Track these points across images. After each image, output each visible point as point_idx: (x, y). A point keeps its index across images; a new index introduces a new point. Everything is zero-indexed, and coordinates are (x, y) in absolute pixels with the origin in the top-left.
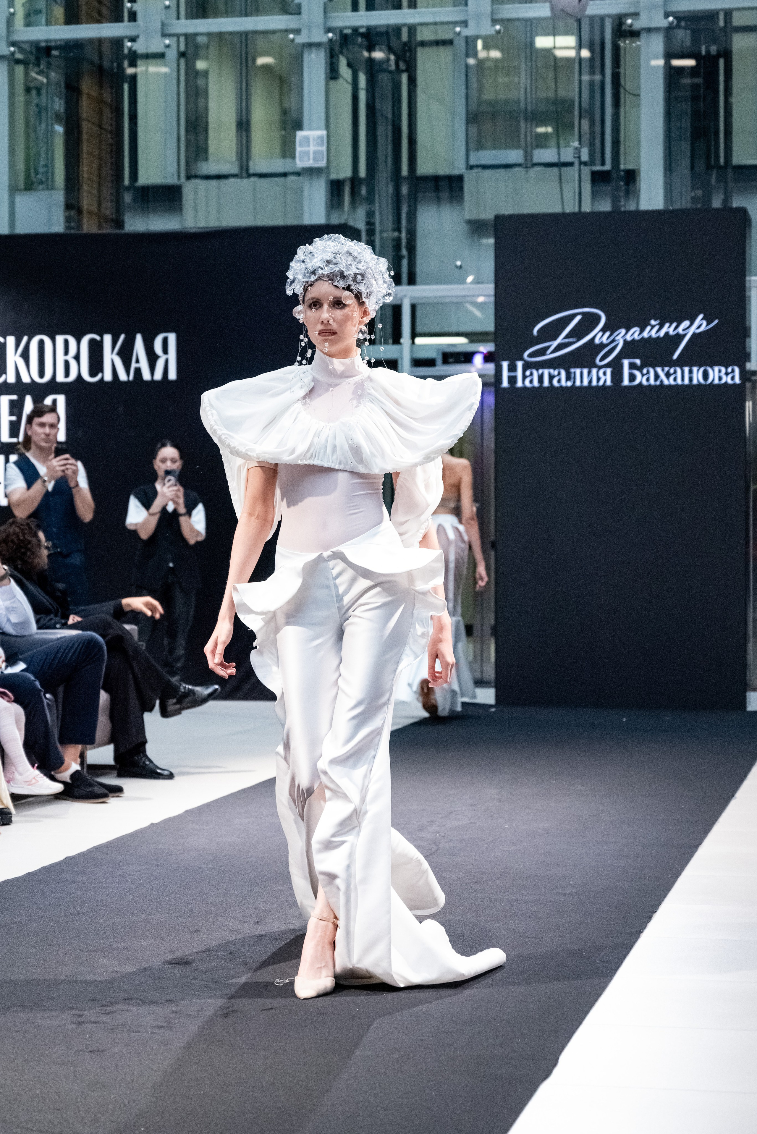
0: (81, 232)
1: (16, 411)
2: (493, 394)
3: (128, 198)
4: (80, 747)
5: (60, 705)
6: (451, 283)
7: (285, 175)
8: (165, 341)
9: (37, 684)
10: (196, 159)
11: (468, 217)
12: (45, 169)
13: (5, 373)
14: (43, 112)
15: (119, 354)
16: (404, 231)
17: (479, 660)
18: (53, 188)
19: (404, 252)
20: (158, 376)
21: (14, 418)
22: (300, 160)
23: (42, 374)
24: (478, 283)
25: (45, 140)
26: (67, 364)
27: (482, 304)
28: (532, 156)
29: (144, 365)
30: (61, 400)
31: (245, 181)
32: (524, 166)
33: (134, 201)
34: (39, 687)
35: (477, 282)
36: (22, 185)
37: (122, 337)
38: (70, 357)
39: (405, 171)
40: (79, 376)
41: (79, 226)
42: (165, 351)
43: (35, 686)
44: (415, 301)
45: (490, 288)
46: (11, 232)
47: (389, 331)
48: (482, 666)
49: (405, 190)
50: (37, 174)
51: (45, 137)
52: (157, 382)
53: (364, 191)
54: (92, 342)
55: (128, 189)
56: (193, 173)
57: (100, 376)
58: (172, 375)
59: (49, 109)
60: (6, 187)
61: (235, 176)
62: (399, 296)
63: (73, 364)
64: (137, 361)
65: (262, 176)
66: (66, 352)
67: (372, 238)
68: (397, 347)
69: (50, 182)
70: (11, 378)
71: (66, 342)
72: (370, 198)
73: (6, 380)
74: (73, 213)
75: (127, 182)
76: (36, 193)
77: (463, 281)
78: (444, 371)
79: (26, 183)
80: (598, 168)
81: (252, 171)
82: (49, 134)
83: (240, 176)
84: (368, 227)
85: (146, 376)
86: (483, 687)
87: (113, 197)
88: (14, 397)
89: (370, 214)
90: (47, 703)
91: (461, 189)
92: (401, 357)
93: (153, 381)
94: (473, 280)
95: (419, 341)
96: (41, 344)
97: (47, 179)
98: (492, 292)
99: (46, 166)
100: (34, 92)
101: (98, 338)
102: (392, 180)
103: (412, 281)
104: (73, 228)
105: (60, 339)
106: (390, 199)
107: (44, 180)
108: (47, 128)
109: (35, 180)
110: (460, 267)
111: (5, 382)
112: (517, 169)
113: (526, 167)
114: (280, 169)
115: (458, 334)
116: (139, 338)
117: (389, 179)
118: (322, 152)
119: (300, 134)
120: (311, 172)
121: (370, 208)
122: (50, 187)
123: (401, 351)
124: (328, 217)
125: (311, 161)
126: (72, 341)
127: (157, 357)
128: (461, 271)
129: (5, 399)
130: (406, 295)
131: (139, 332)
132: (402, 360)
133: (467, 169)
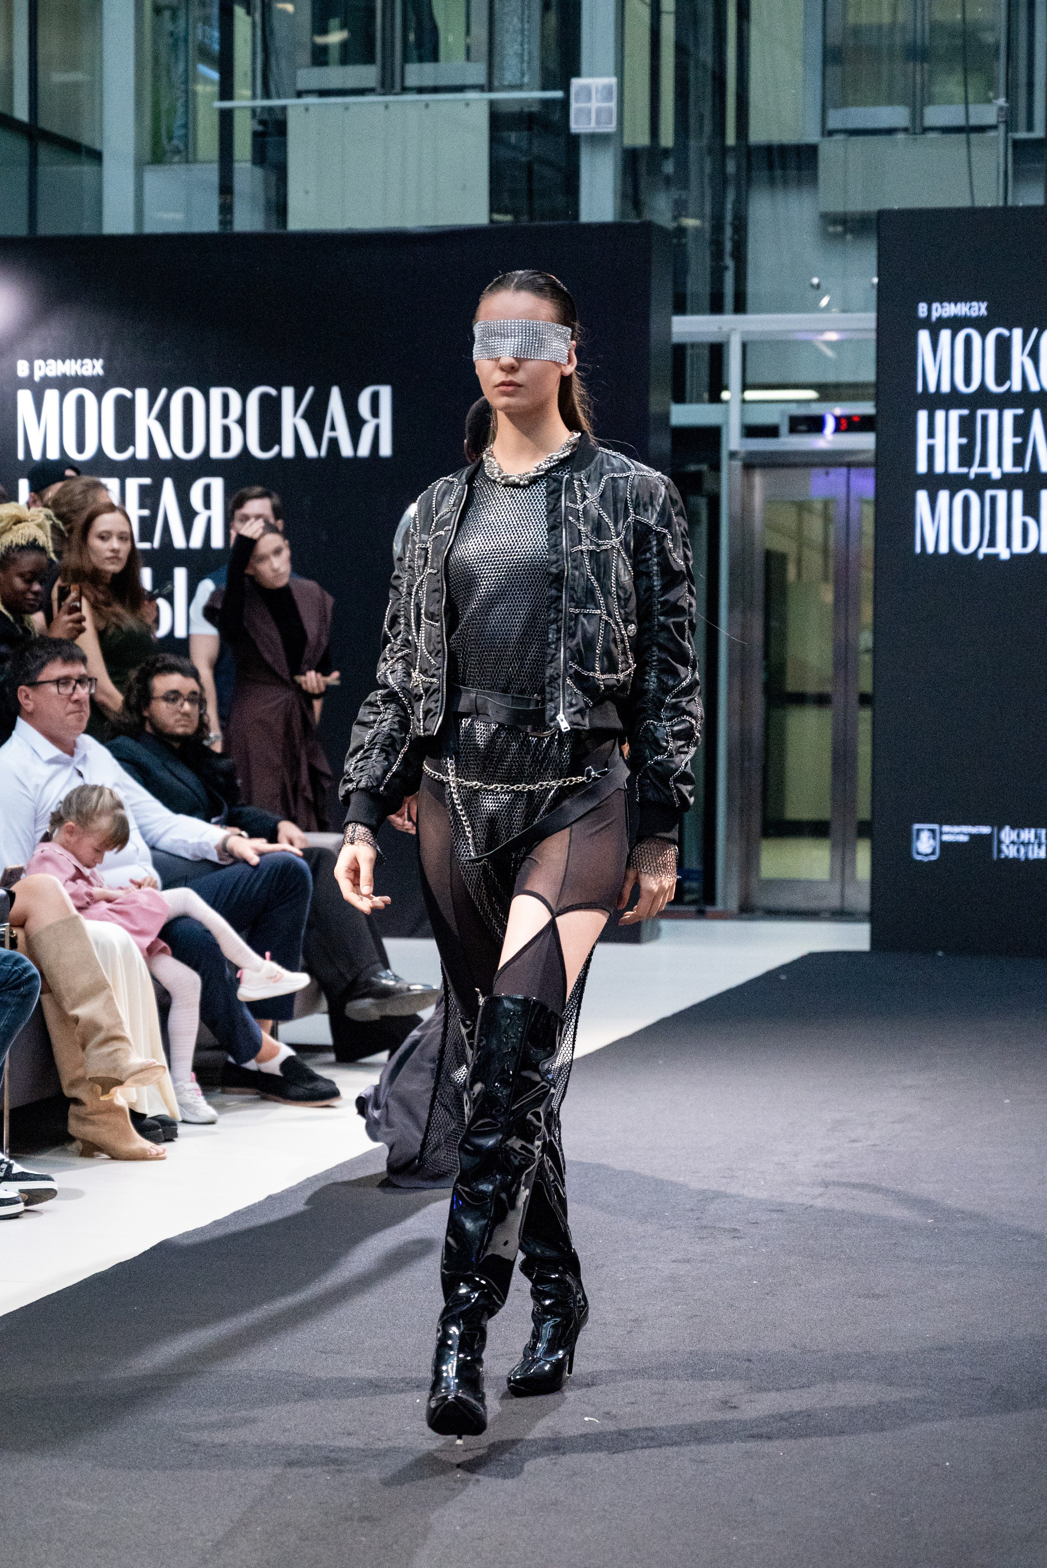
1: (148, 501)
8: (375, 399)
11: (823, 208)
12: (182, 132)
13: (134, 445)
14: (181, 45)
15: (305, 416)
16: (728, 229)
17: (839, 881)
18: (196, 161)
20: (364, 450)
21: (146, 512)
22: (577, 123)
23: (188, 445)
24: (844, 311)
25: (183, 87)
26: (226, 431)
27: (843, 341)
28: (922, 118)
29: (343, 433)
30: (217, 485)
32: (911, 131)
35: (839, 307)
36: (147, 155)
37: (310, 391)
38: (231, 422)
39: (731, 139)
40: (245, 449)
42: (375, 411)
44: (748, 338)
48: (842, 891)
49: (731, 167)
50: (170, 138)
51: (182, 83)
52: (363, 460)
53: (669, 167)
54: (264, 399)
57: (276, 449)
58: (386, 449)
59: (190, 38)
60: (131, 161)
62: (725, 329)
63: (236, 432)
64: (333, 428)
66: (226, 413)
68: (716, 406)
69: (190, 150)
71: (226, 399)
72: (681, 180)
73: (134, 455)
76: (170, 167)
78: (792, 444)
79: (155, 152)
80: (1022, 135)
82: (189, 78)
85: (346, 450)
88: (147, 481)
91: (814, 165)
92: (727, 423)
93: (355, 459)
95: (750, 395)
96: (188, 401)
97: (186, 146)
99: (185, 126)
100: (167, 14)
101: (273, 392)
102: (711, 152)
103: (741, 307)
105: (216, 393)
107: (182, 147)
108: (187, 66)
109: (167, 148)
110: (818, 286)
112: (901, 136)
113: (915, 133)
115: (805, 386)
116: (335, 395)
117: (706, 151)
118: (610, 111)
119: (576, 83)
120: (597, 138)
121: (680, 195)
122: (189, 158)
123: (727, 414)
124: (617, 210)
125: (593, 124)
126: (235, 398)
127: (363, 422)
128: (820, 292)
129: (133, 484)
130: (734, 329)
131: (336, 384)
132: (728, 427)
133: (823, 135)
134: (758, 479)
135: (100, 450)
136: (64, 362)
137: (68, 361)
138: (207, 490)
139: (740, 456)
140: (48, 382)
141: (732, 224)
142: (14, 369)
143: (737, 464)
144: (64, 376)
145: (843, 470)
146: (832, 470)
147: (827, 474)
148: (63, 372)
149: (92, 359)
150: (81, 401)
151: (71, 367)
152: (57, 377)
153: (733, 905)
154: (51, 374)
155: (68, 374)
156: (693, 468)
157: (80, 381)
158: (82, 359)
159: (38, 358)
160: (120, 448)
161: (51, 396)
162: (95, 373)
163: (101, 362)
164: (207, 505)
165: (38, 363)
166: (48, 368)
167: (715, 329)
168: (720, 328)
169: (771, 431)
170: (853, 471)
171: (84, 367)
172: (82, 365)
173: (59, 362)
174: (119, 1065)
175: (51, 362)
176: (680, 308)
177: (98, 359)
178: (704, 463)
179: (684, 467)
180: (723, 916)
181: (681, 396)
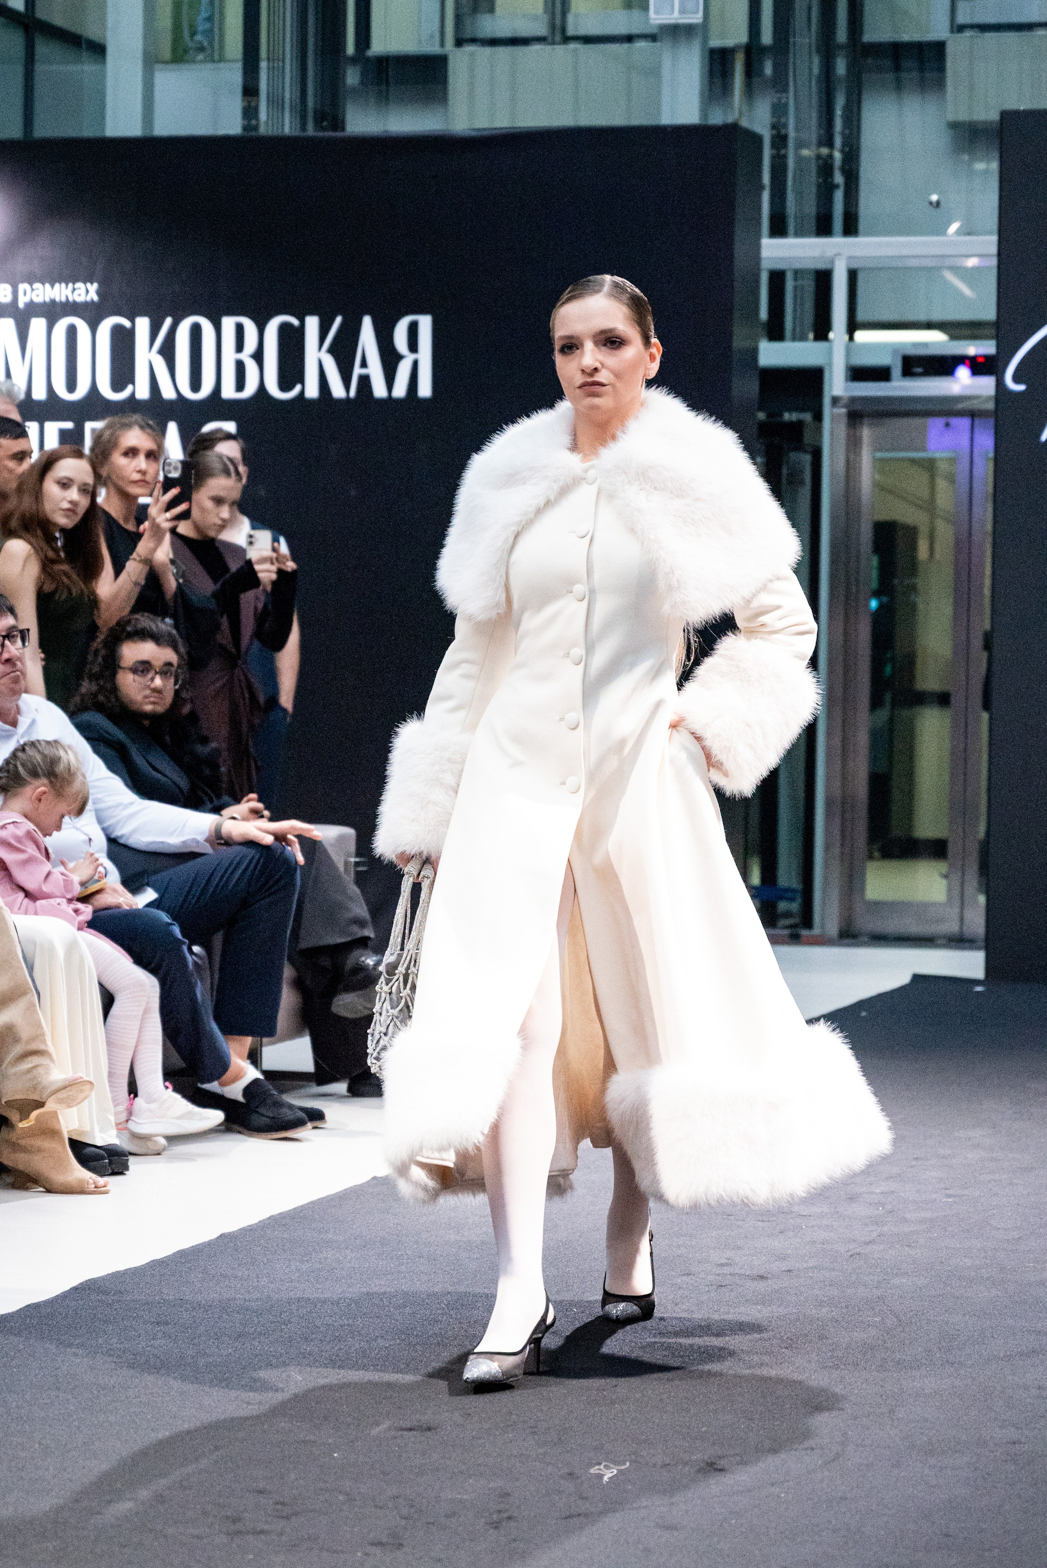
2: (992, 432)
3: (352, 77)
4: (248, 1041)
5: (217, 966)
7: (629, 39)
8: (413, 330)
9: (176, 930)
10: (475, 10)
11: (951, 117)
12: (208, 25)
13: (133, 382)
15: (331, 351)
16: (838, 141)
17: (957, 904)
18: (221, 60)
19: (839, 178)
20: (400, 390)
22: (657, 12)
23: (196, 385)
24: (969, 234)
26: (240, 367)
27: (974, 269)
29: (376, 371)
31: (560, 49)
33: (362, 83)
34: (180, 936)
35: (967, 231)
36: (167, 53)
37: (338, 320)
38: (245, 356)
39: (842, 35)
40: (262, 387)
42: (413, 346)
43: (171, 934)
44: (854, 266)
45: (990, 243)
46: (148, 134)
47: (809, 316)
48: (962, 911)
49: (841, 67)
50: (193, 34)
52: (398, 401)
53: (768, 70)
54: (284, 329)
55: (354, 60)
56: (469, 36)
57: (298, 388)
58: (425, 390)
60: (139, 54)
61: (541, 40)
62: (829, 253)
63: (251, 368)
64: (364, 364)
65: (588, 40)
66: (240, 347)
67: (783, 152)
68: (822, 345)
69: (216, 48)
70: (143, 392)
71: (240, 329)
72: (780, 82)
73: (133, 394)
75: (350, 49)
76: (192, 66)
78: (906, 388)
79: (174, 50)
83: (550, 39)
84: (774, 132)
85: (379, 390)
86: (964, 948)
87: (326, 76)
89: (779, 110)
90: (195, 963)
91: (941, 68)
92: (830, 364)
93: (390, 400)
94: (960, 229)
95: (861, 336)
96: (196, 330)
97: (211, 44)
98: (993, 249)
99: (210, 19)
101: (295, 322)
102: (818, 49)
103: (851, 228)
105: (229, 323)
106: (814, 83)
107: (206, 44)
109: (190, 44)
110: (938, 204)
114: (622, 29)
115: (929, 326)
116: (367, 325)
117: (813, 48)
120: (677, 33)
121: (780, 99)
122: (216, 57)
123: (830, 352)
124: (704, 113)
125: (676, 14)
126: (250, 327)
127: (400, 357)
128: (939, 211)
130: (839, 254)
131: (368, 313)
132: (831, 369)
133: (952, 31)
134: (867, 431)
135: (94, 388)
136: (52, 286)
137: (57, 285)
139: (843, 402)
140: (33, 309)
141: (843, 134)
143: (842, 412)
144: (53, 302)
145: (969, 421)
146: (955, 421)
147: (948, 424)
148: (52, 297)
149: (85, 282)
150: (72, 332)
151: (60, 292)
152: (44, 304)
153: (833, 929)
154: (37, 300)
155: (57, 300)
156: (788, 416)
157: (71, 308)
158: (74, 282)
159: (22, 282)
160: (118, 384)
161: (38, 325)
162: (88, 299)
163: (96, 285)
165: (23, 287)
166: (35, 292)
167: (817, 254)
168: (822, 253)
169: (881, 374)
170: (976, 423)
171: (76, 292)
172: (74, 289)
173: (47, 286)
174: (39, 1083)
175: (37, 285)
176: (779, 229)
177: (92, 283)
178: (803, 410)
179: (781, 415)
180: (821, 941)
181: (776, 333)
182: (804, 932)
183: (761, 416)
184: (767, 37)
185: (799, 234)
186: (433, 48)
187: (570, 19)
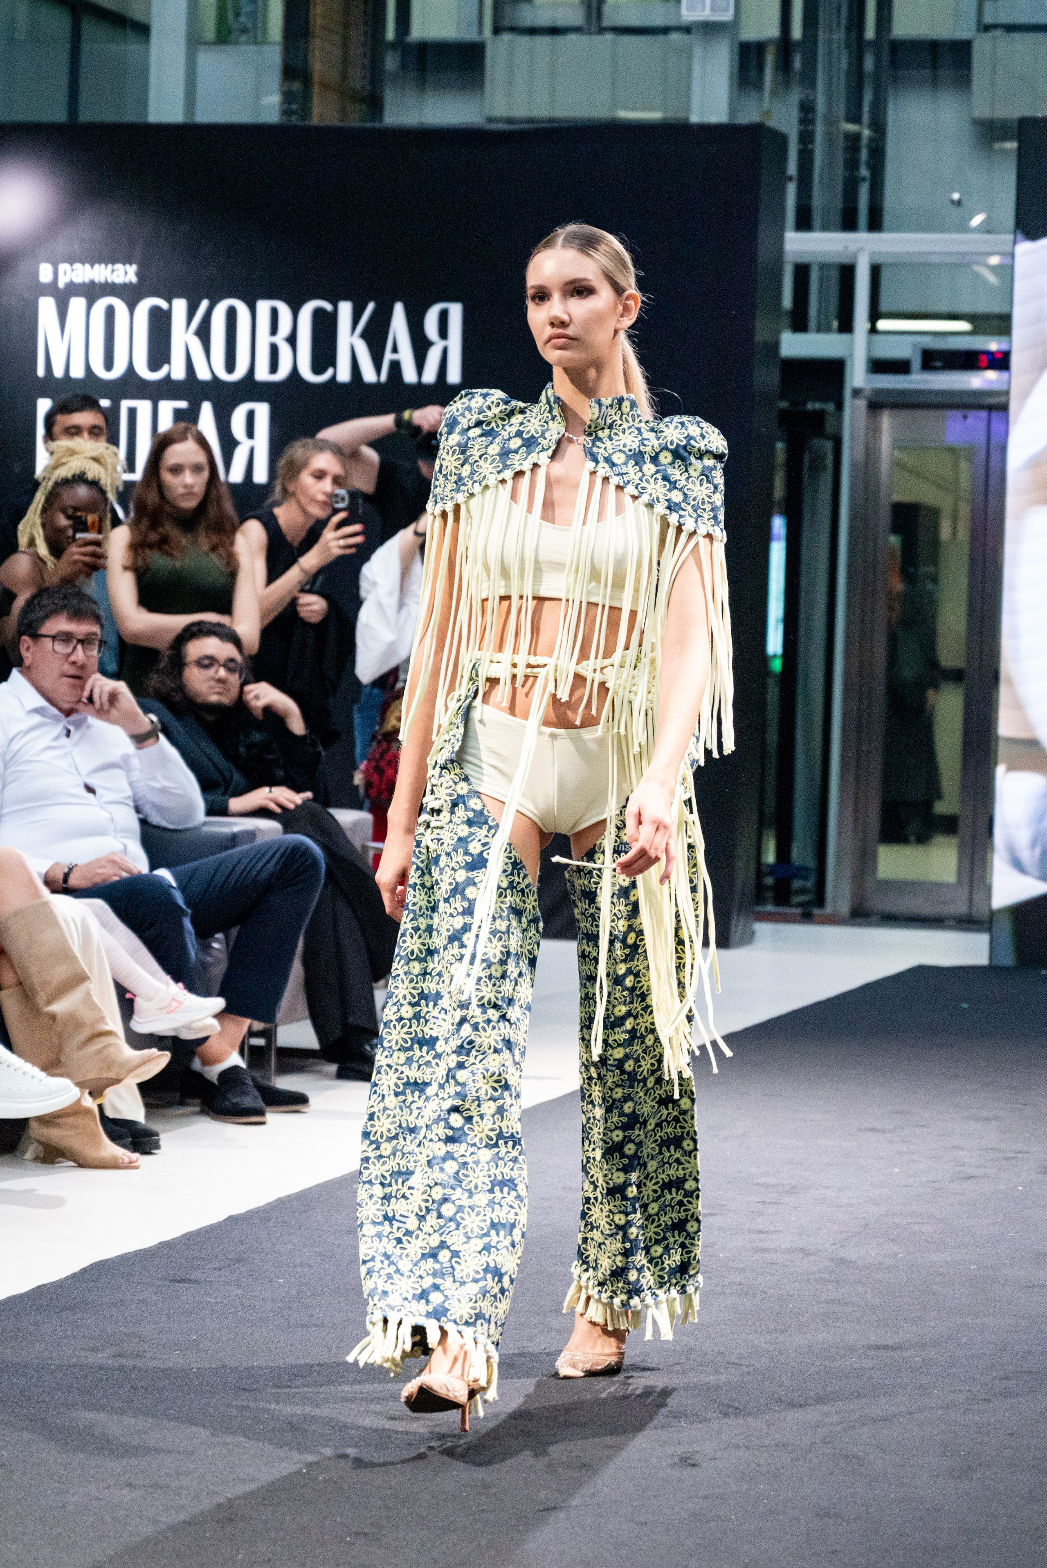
0: (307, 123)
3: (391, 62)
6: (943, 229)
7: (665, 30)
8: (444, 317)
11: (977, 114)
12: (252, 8)
13: (169, 362)
15: (364, 336)
17: (967, 886)
18: (262, 41)
19: (864, 172)
20: (430, 376)
22: (689, 8)
23: (230, 366)
24: (989, 232)
26: (274, 350)
27: (995, 264)
29: (406, 357)
30: (262, 411)
31: (597, 39)
33: (402, 68)
35: (987, 229)
36: (210, 33)
37: (371, 306)
38: (279, 339)
39: (870, 32)
40: (295, 371)
41: (306, 111)
42: (443, 333)
44: (879, 260)
45: (1008, 242)
46: (188, 120)
47: (833, 306)
48: (971, 895)
49: (869, 63)
50: (237, 15)
52: (428, 387)
53: (798, 64)
54: (318, 314)
55: (393, 46)
56: (507, 22)
57: (329, 372)
58: (454, 375)
60: (183, 36)
61: (577, 30)
62: (853, 248)
63: (285, 351)
64: (395, 350)
65: (624, 31)
66: (274, 330)
67: (810, 146)
68: (844, 337)
69: (258, 31)
70: (178, 372)
71: (274, 313)
72: (809, 77)
73: (169, 375)
74: (296, 86)
75: (390, 34)
76: (236, 47)
77: (963, 227)
78: (925, 381)
79: (218, 31)
81: (606, 23)
83: (586, 29)
84: (802, 128)
85: (409, 375)
86: (970, 930)
87: (367, 61)
88: (183, 404)
89: (807, 105)
91: (968, 66)
92: (851, 356)
93: (420, 385)
94: (982, 222)
95: (883, 325)
96: (232, 314)
97: (255, 26)
99: (253, 1)
101: (328, 307)
102: (848, 46)
103: (875, 224)
104: (293, 112)
105: (264, 307)
106: (843, 78)
107: (250, 25)
109: (234, 26)
110: (959, 203)
111: (168, 375)
114: (657, 21)
115: (953, 316)
116: (399, 312)
117: (842, 42)
120: (709, 29)
121: (808, 95)
122: (259, 39)
123: (851, 345)
124: (733, 111)
125: (707, 11)
126: (284, 311)
127: (429, 344)
128: (960, 209)
129: (167, 408)
130: (863, 249)
131: (400, 300)
132: (852, 361)
133: (978, 30)
134: (886, 420)
135: (131, 368)
136: (92, 266)
137: (97, 266)
138: (251, 415)
139: (864, 394)
140: (73, 290)
142: (36, 273)
143: (862, 403)
144: (92, 283)
145: (984, 414)
146: (971, 414)
147: (965, 417)
148: (91, 278)
149: (124, 264)
150: (110, 312)
151: (101, 273)
152: (84, 285)
153: (845, 908)
154: (78, 280)
155: (96, 281)
156: (810, 406)
157: (110, 289)
158: (113, 263)
159: (63, 262)
160: (154, 366)
161: (77, 304)
162: (127, 280)
163: (134, 267)
164: (250, 434)
165: (63, 267)
166: (75, 273)
167: (841, 249)
168: (846, 247)
169: (900, 367)
170: (994, 414)
171: (115, 273)
172: (113, 271)
173: (88, 266)
174: (114, 1061)
175: (77, 266)
176: (804, 223)
177: (131, 264)
178: (826, 400)
179: (804, 403)
180: (833, 920)
181: (799, 324)
182: (816, 911)
183: (784, 404)
184: (797, 33)
185: (825, 228)
186: (471, 35)
187: (607, 10)
